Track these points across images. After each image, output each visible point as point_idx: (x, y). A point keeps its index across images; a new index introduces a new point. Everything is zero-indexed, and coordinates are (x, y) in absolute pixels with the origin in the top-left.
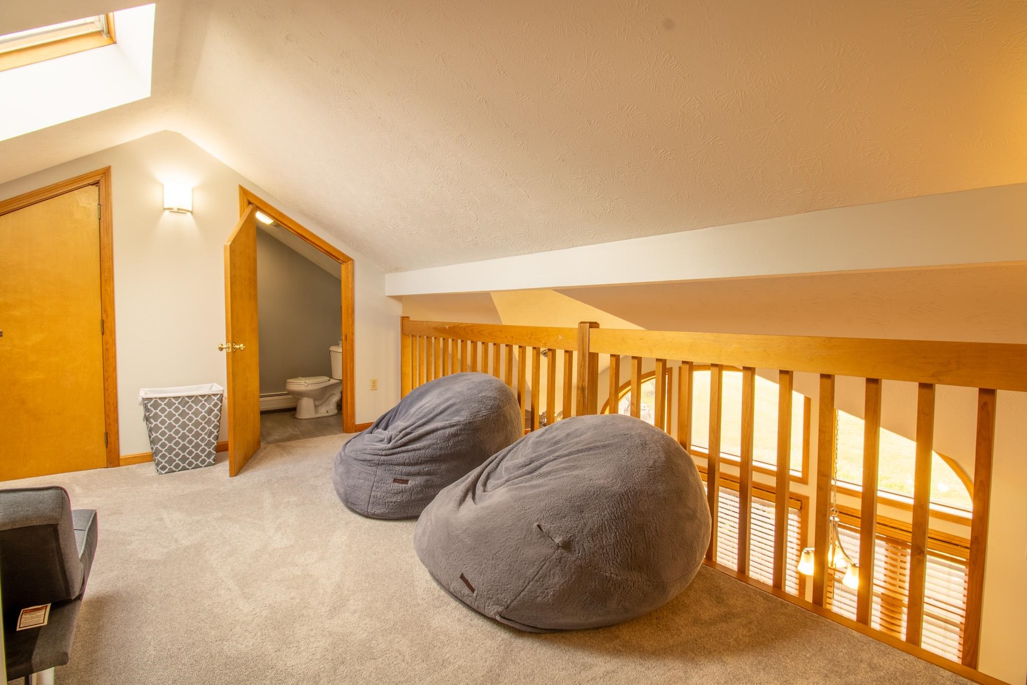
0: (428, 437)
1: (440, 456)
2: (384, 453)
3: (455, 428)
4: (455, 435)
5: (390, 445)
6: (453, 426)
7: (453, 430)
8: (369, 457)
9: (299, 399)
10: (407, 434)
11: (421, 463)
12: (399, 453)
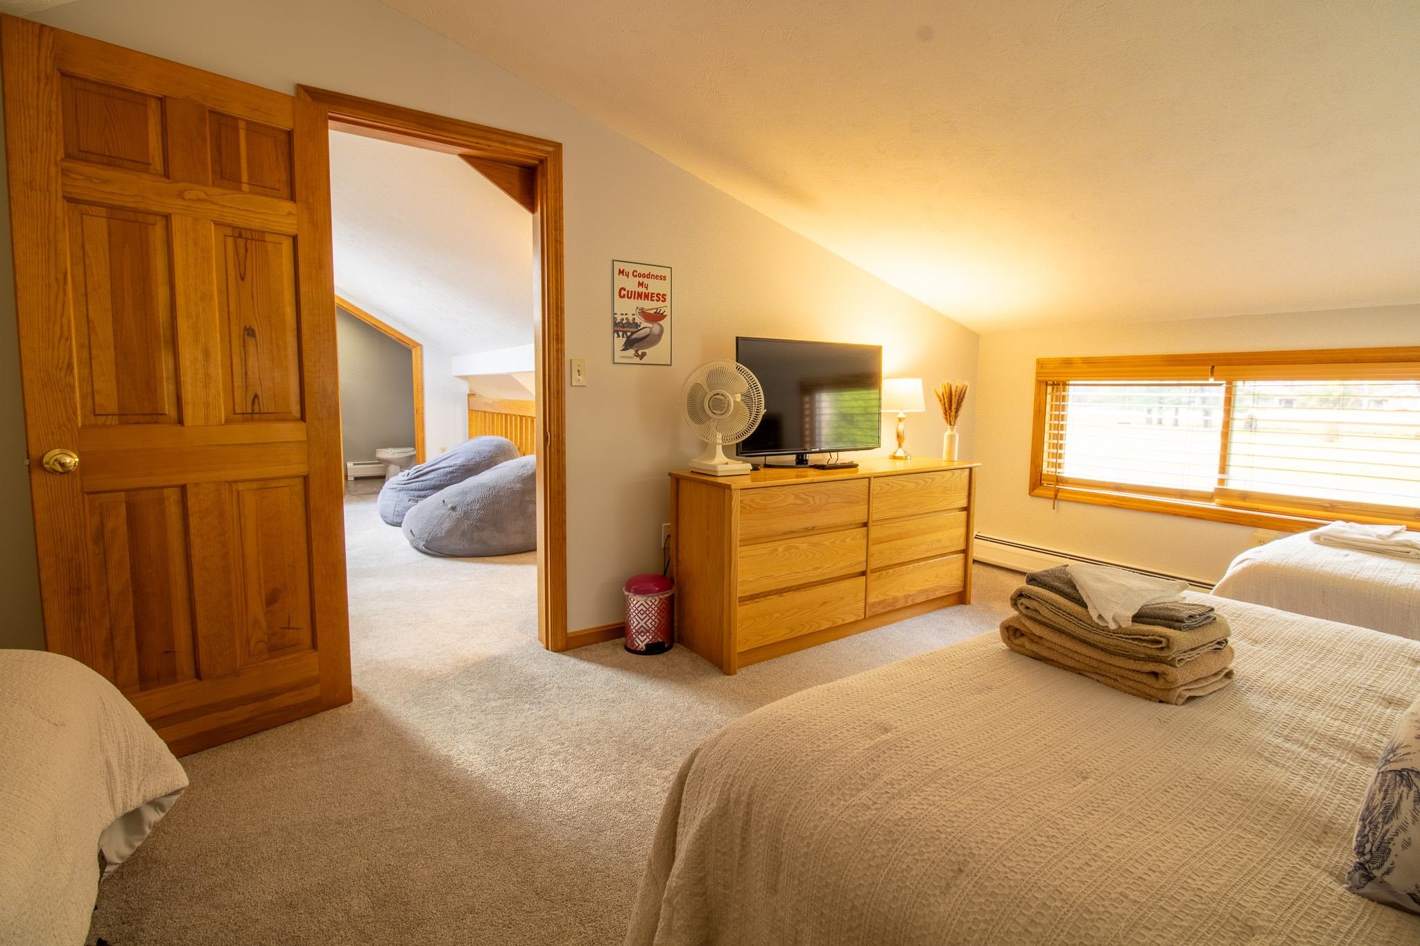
0: (433, 473)
1: (440, 485)
2: (403, 483)
3: (452, 468)
4: (452, 472)
5: (407, 478)
6: (451, 466)
7: (451, 469)
8: (395, 486)
9: (388, 466)
10: (419, 471)
11: (427, 490)
12: (413, 483)
